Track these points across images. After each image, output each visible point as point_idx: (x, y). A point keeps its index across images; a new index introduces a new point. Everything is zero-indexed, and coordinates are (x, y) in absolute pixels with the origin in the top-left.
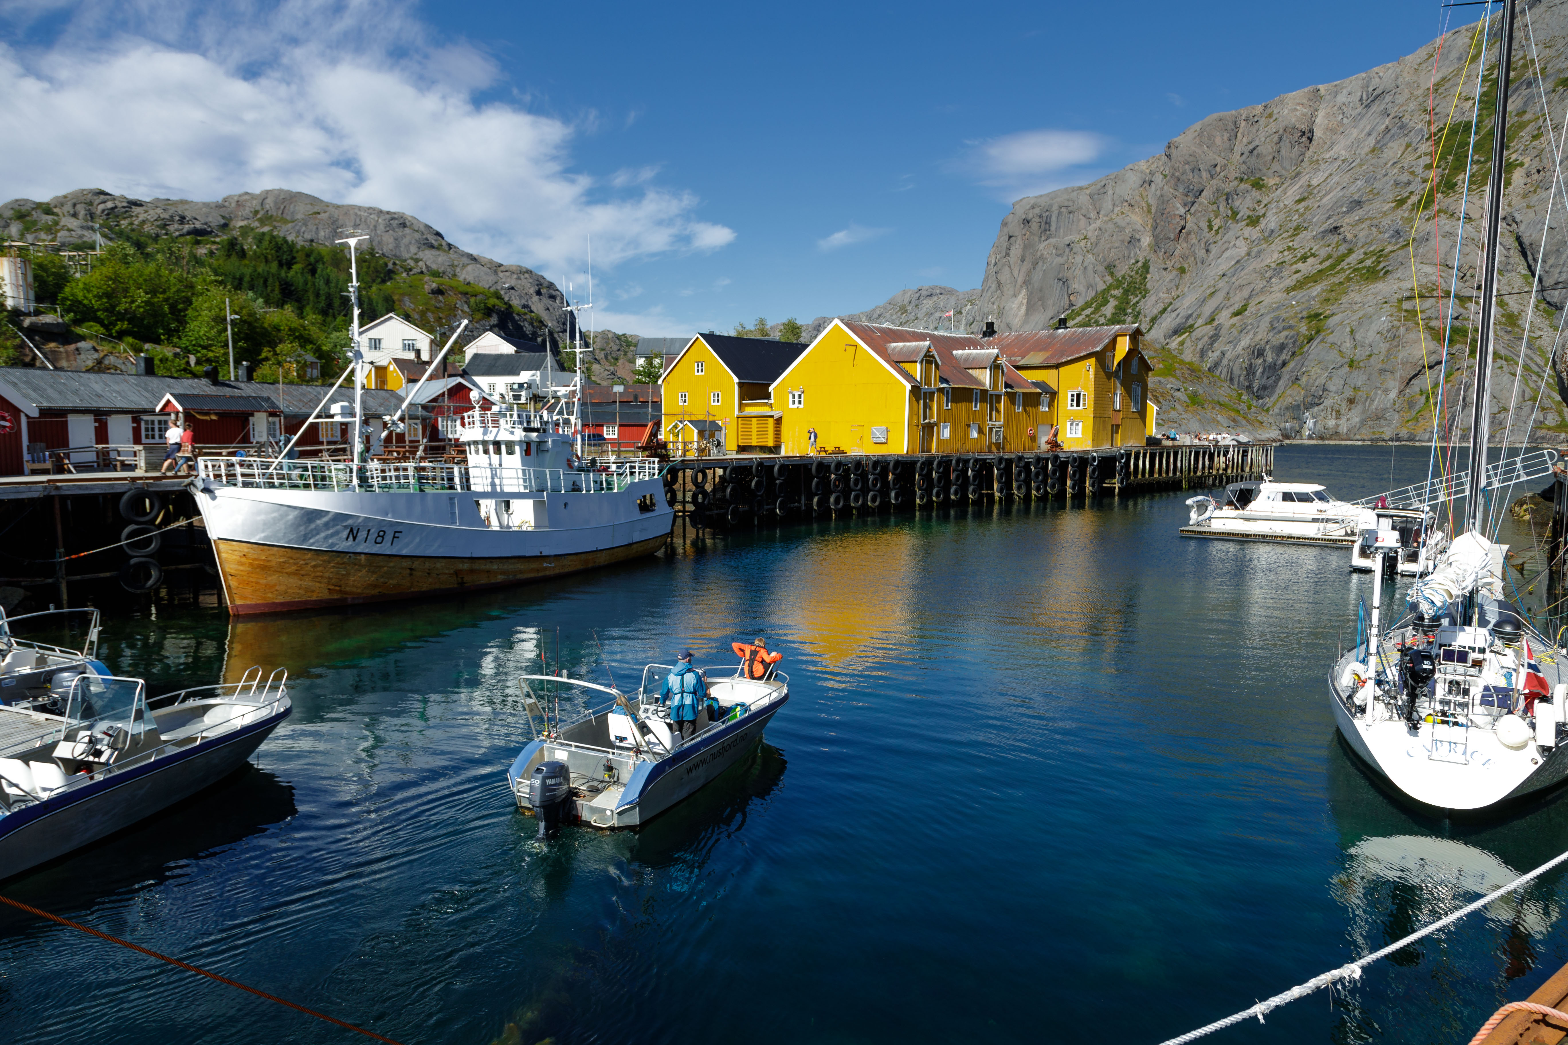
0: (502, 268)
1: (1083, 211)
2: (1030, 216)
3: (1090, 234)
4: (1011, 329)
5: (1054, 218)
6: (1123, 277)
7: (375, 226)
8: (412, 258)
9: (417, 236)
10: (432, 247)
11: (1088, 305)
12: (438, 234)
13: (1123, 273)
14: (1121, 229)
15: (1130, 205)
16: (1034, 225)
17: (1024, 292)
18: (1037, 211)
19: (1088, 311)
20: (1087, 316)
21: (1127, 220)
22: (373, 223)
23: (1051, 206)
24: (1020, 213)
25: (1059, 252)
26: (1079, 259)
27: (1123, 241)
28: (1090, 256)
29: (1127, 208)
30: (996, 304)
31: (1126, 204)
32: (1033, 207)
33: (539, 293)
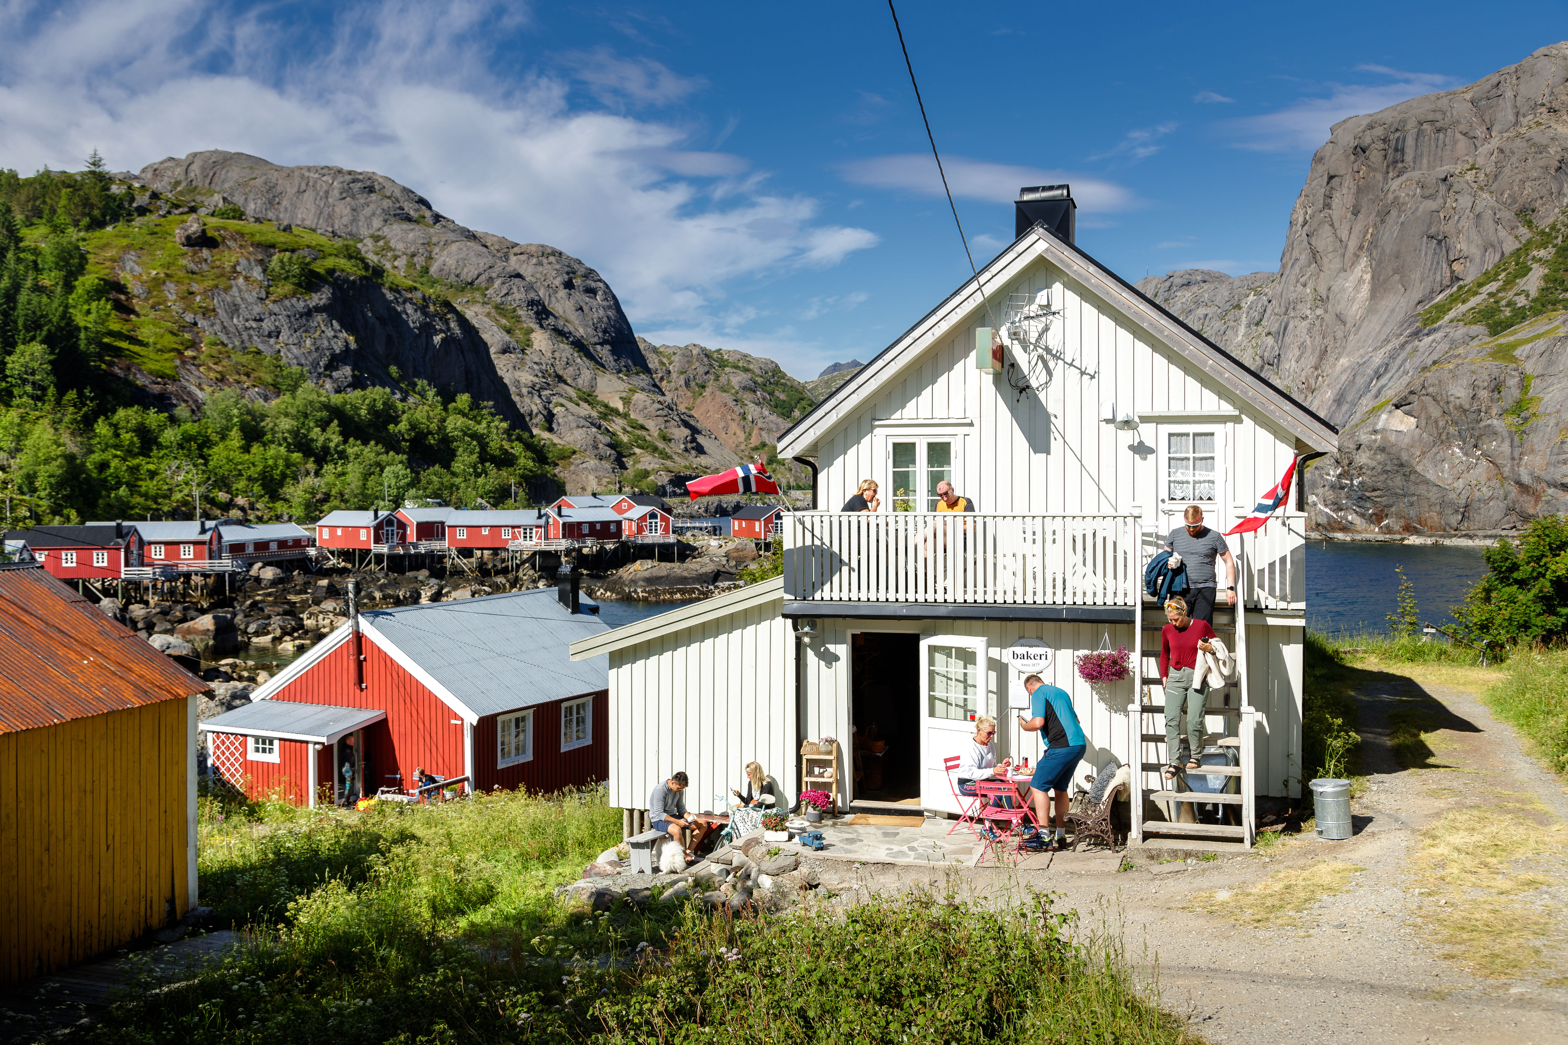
0: (516, 250)
1: (1463, 127)
2: (1367, 140)
3: (1480, 161)
4: (1344, 323)
5: (1410, 142)
6: (1553, 227)
7: (327, 192)
8: (372, 236)
9: (386, 203)
10: (408, 219)
11: (1489, 277)
12: (423, 202)
13: (1551, 220)
14: (1541, 149)
15: (1552, 110)
16: (1375, 156)
17: (1364, 261)
18: (1379, 131)
19: (1493, 287)
20: (1491, 295)
21: (1550, 133)
22: (325, 188)
23: (1404, 122)
24: (1348, 140)
25: (1427, 192)
26: (1465, 201)
27: (1547, 168)
28: (1485, 195)
29: (1545, 116)
30: (1310, 285)
31: (1544, 110)
32: (1371, 127)
33: (569, 285)
